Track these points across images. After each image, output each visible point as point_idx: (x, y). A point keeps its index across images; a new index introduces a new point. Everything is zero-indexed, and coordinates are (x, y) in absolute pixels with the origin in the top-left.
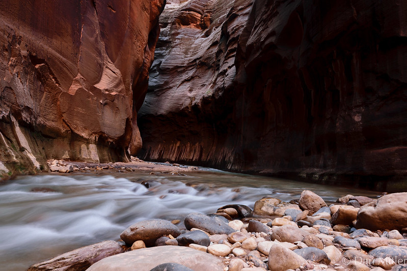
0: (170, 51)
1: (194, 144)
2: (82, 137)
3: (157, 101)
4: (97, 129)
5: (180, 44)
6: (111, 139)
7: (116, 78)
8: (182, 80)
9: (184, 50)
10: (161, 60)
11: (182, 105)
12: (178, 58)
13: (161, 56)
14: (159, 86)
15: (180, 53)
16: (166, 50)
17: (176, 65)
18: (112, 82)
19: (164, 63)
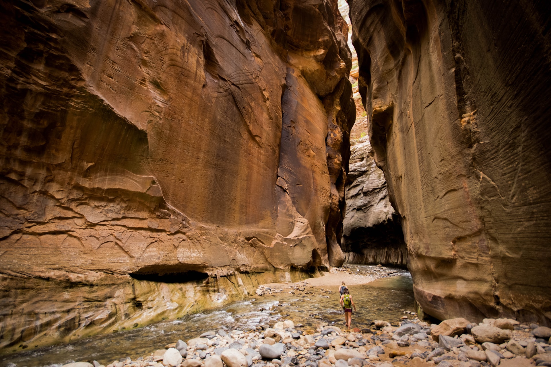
0: (368, 178)
1: (397, 249)
2: (280, 269)
3: (365, 216)
4: (289, 263)
5: (374, 171)
6: (300, 266)
7: (304, 226)
8: (379, 199)
9: (377, 176)
10: (363, 185)
11: (381, 219)
12: (374, 182)
13: (363, 182)
14: (364, 205)
15: (376, 178)
16: (366, 177)
17: (373, 188)
18: (301, 230)
19: (365, 187)
